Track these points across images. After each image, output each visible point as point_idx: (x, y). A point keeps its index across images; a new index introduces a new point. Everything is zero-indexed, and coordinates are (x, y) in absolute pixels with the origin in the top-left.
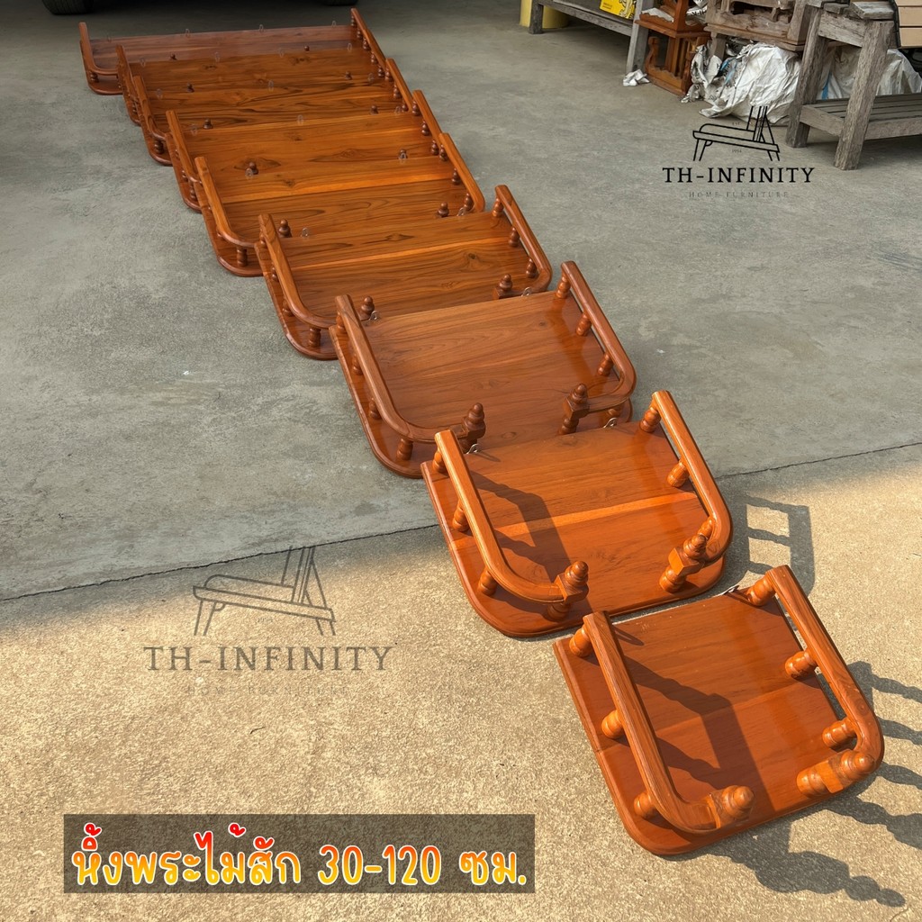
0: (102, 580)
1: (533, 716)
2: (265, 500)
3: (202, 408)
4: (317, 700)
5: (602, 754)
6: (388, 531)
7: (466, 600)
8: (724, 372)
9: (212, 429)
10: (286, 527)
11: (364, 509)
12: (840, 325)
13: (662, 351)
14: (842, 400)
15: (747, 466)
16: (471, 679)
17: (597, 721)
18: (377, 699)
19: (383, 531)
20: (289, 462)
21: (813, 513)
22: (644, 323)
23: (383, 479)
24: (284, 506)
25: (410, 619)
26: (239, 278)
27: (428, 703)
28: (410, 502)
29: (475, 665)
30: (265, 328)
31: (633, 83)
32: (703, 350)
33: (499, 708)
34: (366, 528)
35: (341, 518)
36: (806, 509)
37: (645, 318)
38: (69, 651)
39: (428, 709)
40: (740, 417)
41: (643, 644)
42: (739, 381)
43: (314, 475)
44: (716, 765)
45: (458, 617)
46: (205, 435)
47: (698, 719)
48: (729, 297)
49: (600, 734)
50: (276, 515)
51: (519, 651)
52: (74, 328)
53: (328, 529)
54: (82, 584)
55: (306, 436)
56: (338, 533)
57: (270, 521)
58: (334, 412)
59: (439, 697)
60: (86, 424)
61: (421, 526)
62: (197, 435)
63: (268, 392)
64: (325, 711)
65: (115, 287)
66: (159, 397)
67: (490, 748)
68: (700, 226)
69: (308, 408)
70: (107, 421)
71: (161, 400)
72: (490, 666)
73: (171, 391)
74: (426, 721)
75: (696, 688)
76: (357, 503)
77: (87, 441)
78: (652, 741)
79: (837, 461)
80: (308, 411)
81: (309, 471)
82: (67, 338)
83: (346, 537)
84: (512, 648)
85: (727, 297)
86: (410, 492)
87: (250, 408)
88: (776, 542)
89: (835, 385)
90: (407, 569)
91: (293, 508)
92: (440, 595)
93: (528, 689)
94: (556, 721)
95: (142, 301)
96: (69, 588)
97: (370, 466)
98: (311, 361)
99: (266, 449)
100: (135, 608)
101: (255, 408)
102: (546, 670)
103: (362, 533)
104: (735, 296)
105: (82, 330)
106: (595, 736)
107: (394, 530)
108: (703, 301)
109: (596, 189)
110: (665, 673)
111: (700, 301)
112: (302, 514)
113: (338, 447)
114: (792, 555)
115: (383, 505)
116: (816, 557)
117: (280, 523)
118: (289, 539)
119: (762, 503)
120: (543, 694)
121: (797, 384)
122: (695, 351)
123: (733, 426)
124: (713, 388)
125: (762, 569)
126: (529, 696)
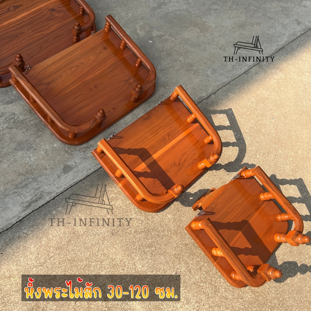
1: (178, 246)
2: (20, 180)
5: (215, 263)
6: (83, 177)
7: (130, 202)
8: (178, 46)
10: (37, 192)
11: (67, 169)
13: (151, 42)
14: (224, 50)
15: (204, 95)
16: (149, 239)
19: (80, 178)
20: (20, 153)
21: (234, 111)
22: (138, 27)
23: (67, 149)
24: (30, 180)
27: (137, 258)
28: (85, 158)
29: (147, 231)
32: (166, 37)
33: (164, 248)
34: (73, 179)
35: (59, 177)
36: (231, 109)
37: (137, 24)
42: (185, 50)
43: (35, 157)
44: (250, 247)
45: (131, 211)
47: (240, 233)
49: (212, 256)
50: (29, 186)
51: (160, 218)
53: (56, 186)
55: (20, 135)
56: (62, 186)
57: (28, 191)
58: (26, 117)
59: (140, 253)
61: (95, 170)
67: (169, 268)
69: (13, 118)
72: (153, 230)
74: (140, 266)
75: (237, 221)
76: (62, 167)
79: (233, 82)
80: (13, 120)
81: (31, 155)
84: (157, 217)
85: (164, 4)
86: (82, 153)
88: (227, 130)
89: (219, 42)
91: (35, 180)
93: (171, 234)
94: (186, 245)
97: (57, 144)
99: (5, 150)
102: (173, 222)
103: (72, 183)
106: (211, 258)
107: (85, 176)
108: (156, 8)
110: (225, 221)
112: (40, 182)
113: (38, 137)
114: (234, 134)
115: (74, 164)
116: (242, 131)
117: (33, 191)
118: (41, 198)
119: (215, 112)
120: (177, 234)
121: (206, 46)
122: (163, 38)
123: (192, 75)
124: (178, 56)
125: (228, 144)
126: (172, 237)
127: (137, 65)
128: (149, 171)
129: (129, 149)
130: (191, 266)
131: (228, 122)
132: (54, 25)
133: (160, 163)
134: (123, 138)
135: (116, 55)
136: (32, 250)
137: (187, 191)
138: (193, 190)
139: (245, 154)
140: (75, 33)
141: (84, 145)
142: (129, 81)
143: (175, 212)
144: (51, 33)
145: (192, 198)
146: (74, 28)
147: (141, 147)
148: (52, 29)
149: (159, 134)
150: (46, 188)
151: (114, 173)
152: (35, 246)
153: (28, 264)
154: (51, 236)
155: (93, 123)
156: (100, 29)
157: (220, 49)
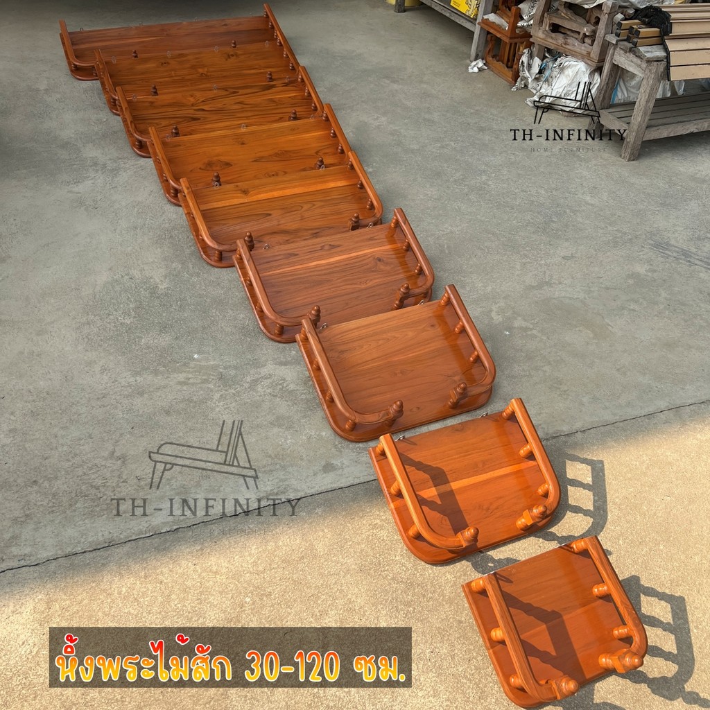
0: (175, 527)
1: (447, 619)
2: (265, 462)
3: (211, 386)
4: (319, 611)
5: (491, 651)
6: (346, 485)
7: (400, 537)
8: (549, 350)
9: (221, 404)
10: (281, 484)
11: (328, 468)
12: (623, 308)
13: (507, 333)
14: (624, 374)
15: (565, 429)
16: (408, 595)
17: (488, 632)
18: (355, 610)
19: (342, 485)
20: (276, 430)
21: (606, 466)
22: (494, 308)
23: (337, 443)
24: (278, 466)
25: (367, 552)
26: (216, 269)
27: (385, 612)
28: (356, 462)
29: (410, 584)
30: (242, 316)
31: (476, 70)
32: (535, 332)
33: (426, 614)
34: (331, 483)
35: (315, 475)
36: (602, 462)
37: (496, 304)
38: (165, 581)
39: (385, 615)
40: (559, 389)
41: (512, 582)
42: (559, 358)
43: (293, 441)
44: (554, 653)
45: (396, 550)
46: (218, 409)
47: (544, 626)
48: (551, 284)
49: (490, 639)
50: (274, 473)
51: (434, 574)
52: (111, 317)
53: (307, 484)
54: (162, 531)
55: (283, 408)
56: (314, 487)
57: (271, 479)
58: (298, 388)
59: (390, 607)
60: (138, 401)
61: (365, 481)
62: (212, 409)
63: (252, 372)
64: (325, 619)
65: (131, 278)
66: (181, 377)
67: (424, 641)
68: (529, 217)
69: (281, 384)
70: (151, 399)
71: (183, 380)
72: (419, 585)
73: (189, 372)
75: (543, 608)
76: (323, 463)
77: (142, 416)
78: (519, 642)
79: (621, 424)
80: (281, 387)
81: (289, 437)
82: (108, 326)
83: (320, 490)
84: (430, 572)
85: (549, 284)
86: (355, 454)
87: (242, 386)
88: (584, 489)
89: (619, 361)
90: (361, 514)
91: (284, 468)
92: (383, 534)
93: (442, 600)
94: (460, 622)
95: (153, 291)
96: (155, 534)
97: (327, 433)
98: (277, 343)
99: (259, 420)
100: (199, 548)
101: (247, 385)
102: (452, 586)
103: (329, 487)
104: (554, 283)
105: (117, 319)
106: (487, 641)
107: (349, 484)
108: (533, 287)
109: (455, 181)
110: (525, 600)
111: (531, 287)
112: (290, 473)
113: (305, 417)
114: (594, 498)
115: (339, 464)
116: (608, 499)
117: (277, 480)
118: (284, 493)
119: (575, 458)
120: (451, 604)
121: (596, 360)
122: (529, 333)
123: (556, 396)
124: (542, 364)
125: (577, 510)
126: (443, 605)
127: (471, 359)
128: (439, 502)
129: (420, 463)
130: (456, 651)
131: (590, 479)
132: (375, 279)
133: (458, 497)
134: (416, 445)
135: (446, 339)
136: (253, 552)
137: (488, 553)
138: (498, 554)
139: (601, 531)
140: (399, 296)
141: (361, 445)
142: (453, 378)
143: (459, 574)
144: (366, 289)
145: (492, 565)
146: (400, 290)
147: (438, 466)
148: (370, 284)
149: (469, 457)
150: (295, 483)
151: (389, 487)
152: (258, 548)
153: (242, 566)
154: (281, 544)
155: (383, 416)
156: (436, 298)
157: (618, 370)
